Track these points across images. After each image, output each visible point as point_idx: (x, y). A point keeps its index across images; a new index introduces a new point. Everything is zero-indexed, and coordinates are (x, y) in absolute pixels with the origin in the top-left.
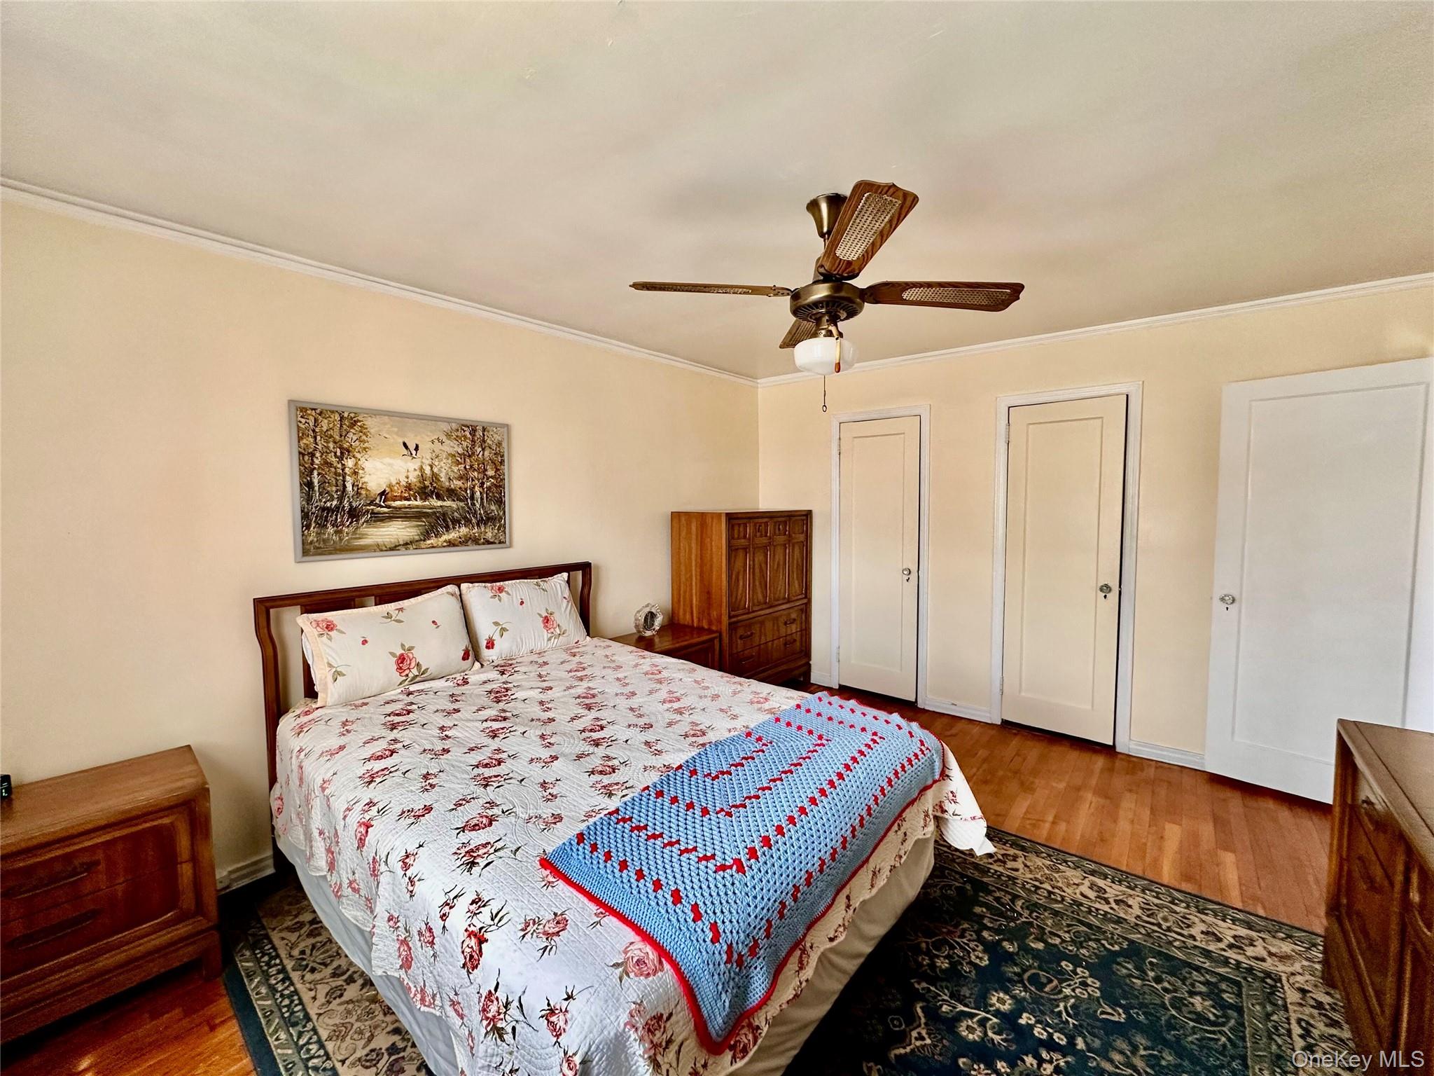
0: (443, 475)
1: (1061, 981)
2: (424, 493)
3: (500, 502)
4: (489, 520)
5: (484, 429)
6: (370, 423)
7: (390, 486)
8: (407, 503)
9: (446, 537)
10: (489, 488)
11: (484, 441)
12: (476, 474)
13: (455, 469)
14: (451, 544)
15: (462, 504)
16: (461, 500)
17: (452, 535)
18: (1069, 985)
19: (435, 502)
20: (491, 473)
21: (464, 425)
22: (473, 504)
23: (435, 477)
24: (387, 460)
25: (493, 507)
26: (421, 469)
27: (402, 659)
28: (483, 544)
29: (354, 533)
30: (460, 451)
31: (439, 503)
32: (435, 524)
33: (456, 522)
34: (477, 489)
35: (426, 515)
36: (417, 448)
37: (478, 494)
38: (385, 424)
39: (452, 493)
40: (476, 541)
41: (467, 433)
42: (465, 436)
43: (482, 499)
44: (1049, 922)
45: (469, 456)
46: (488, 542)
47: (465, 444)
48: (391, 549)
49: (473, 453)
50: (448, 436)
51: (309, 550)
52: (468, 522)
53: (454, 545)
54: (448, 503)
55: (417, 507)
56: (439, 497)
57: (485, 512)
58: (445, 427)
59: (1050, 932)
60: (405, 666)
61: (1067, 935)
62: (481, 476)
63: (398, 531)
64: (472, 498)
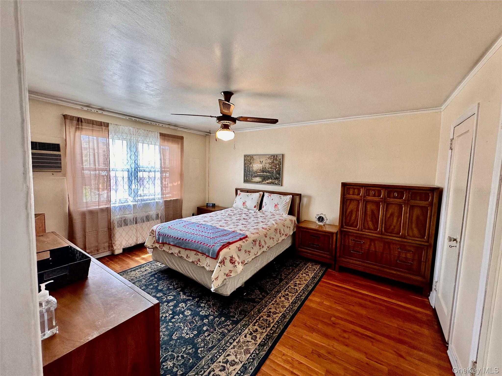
0: (267, 167)
1: (190, 329)
2: (263, 171)
3: (279, 174)
4: (277, 178)
5: (277, 156)
6: (255, 157)
7: (257, 170)
8: (260, 173)
9: (267, 182)
10: (277, 170)
11: (276, 159)
12: (274, 167)
13: (270, 166)
14: (268, 183)
15: (271, 174)
16: (270, 173)
17: (268, 181)
18: (188, 330)
19: (265, 174)
20: (277, 167)
21: (272, 155)
22: (273, 174)
23: (265, 168)
24: (257, 165)
25: (278, 175)
26: (263, 166)
27: (244, 203)
28: (275, 184)
29: (251, 179)
30: (271, 162)
31: (266, 174)
32: (264, 179)
33: (269, 178)
34: (274, 171)
35: (263, 176)
36: (262, 162)
37: (274, 172)
38: (257, 157)
39: (268, 172)
40: (273, 183)
41: (273, 157)
42: (272, 158)
43: (275, 173)
44: (215, 336)
45: (273, 163)
46: (276, 184)
47: (272, 160)
48: (257, 183)
49: (274, 162)
50: (268, 158)
51: (246, 181)
52: (272, 179)
53: (268, 184)
54: (267, 174)
55: (262, 174)
56: (266, 173)
57: (276, 176)
58: (268, 156)
59: (210, 334)
60: (244, 205)
61: (208, 339)
62: (275, 167)
63: (258, 179)
64: (273, 173)
